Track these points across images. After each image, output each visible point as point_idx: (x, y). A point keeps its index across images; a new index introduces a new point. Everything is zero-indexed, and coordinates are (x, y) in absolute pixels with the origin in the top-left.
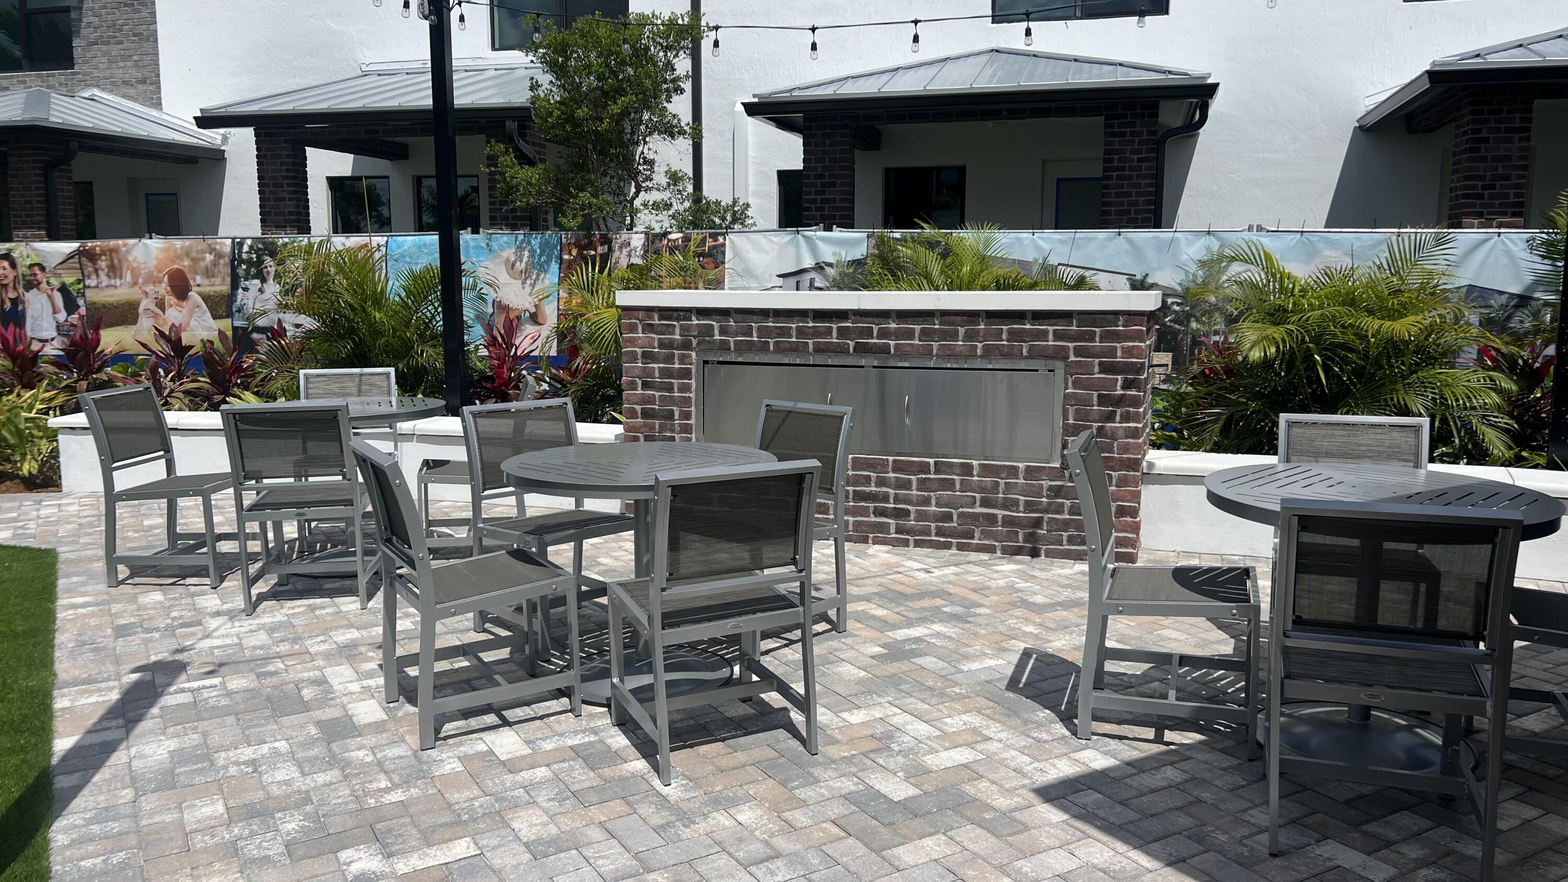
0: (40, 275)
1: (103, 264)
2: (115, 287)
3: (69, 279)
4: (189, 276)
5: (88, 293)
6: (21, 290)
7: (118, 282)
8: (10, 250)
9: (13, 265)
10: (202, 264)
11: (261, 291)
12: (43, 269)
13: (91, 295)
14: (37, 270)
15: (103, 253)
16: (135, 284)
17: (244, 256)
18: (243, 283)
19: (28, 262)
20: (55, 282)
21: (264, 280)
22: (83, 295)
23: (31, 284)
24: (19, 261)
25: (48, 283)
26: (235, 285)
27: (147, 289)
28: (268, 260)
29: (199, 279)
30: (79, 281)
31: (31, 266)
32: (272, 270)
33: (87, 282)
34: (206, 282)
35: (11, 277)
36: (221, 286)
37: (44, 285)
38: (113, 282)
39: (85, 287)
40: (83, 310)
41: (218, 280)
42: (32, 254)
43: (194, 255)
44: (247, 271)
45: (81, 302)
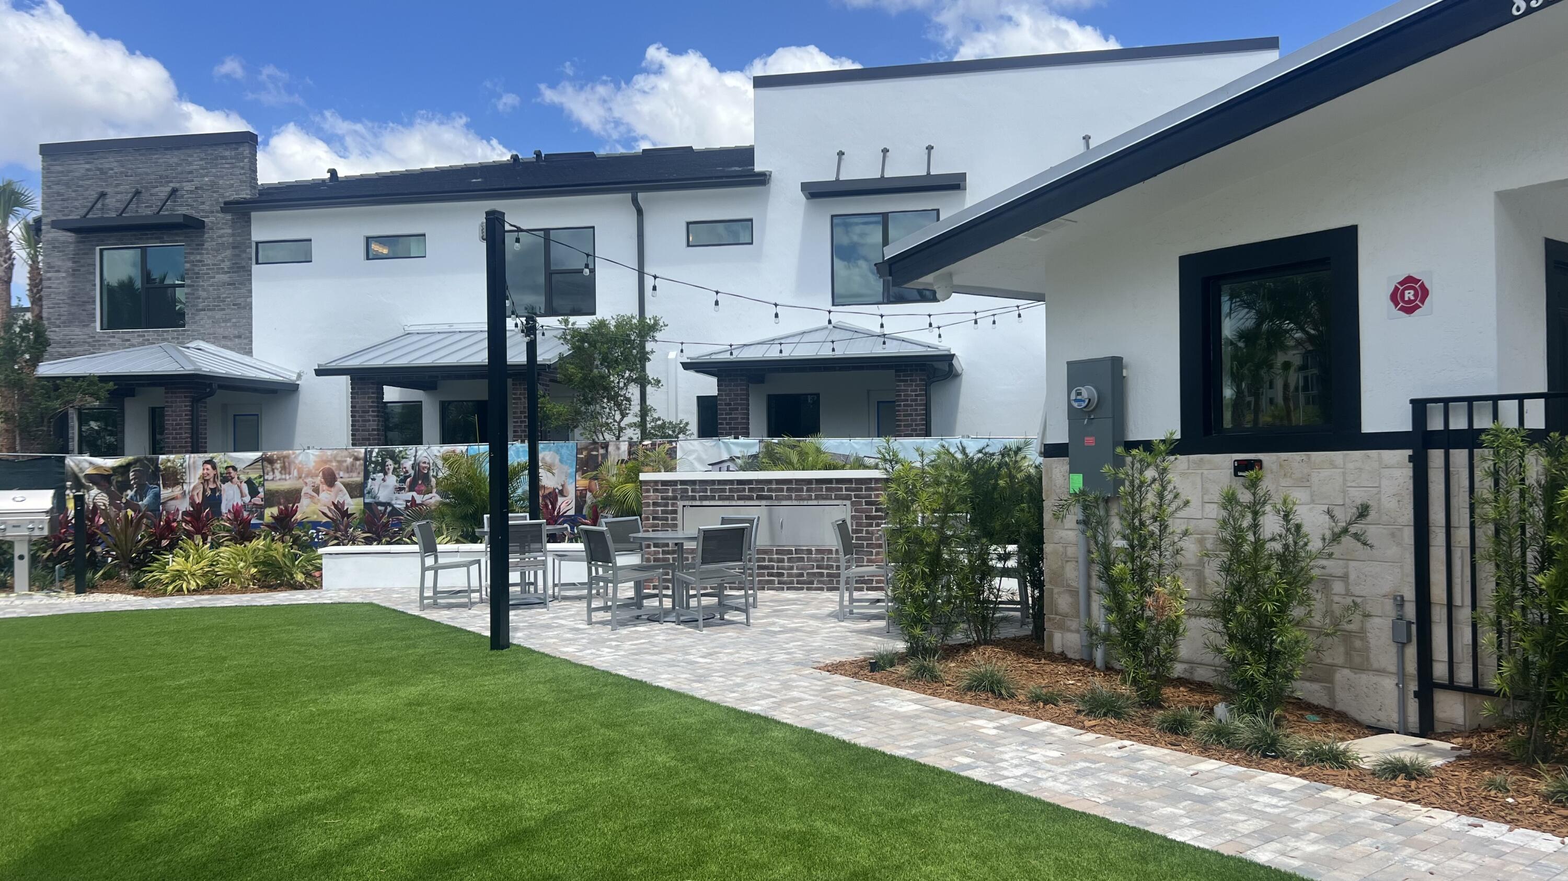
0: (233, 473)
1: (278, 466)
2: (285, 480)
3: (253, 476)
4: (336, 473)
5: (266, 483)
6: (219, 483)
7: (288, 477)
8: (212, 458)
9: (214, 468)
10: (345, 464)
11: (384, 480)
12: (235, 469)
13: (270, 486)
14: (231, 470)
15: (279, 458)
16: (300, 477)
17: (373, 459)
18: (372, 476)
19: (225, 465)
20: (244, 478)
21: (386, 474)
22: (263, 485)
23: (226, 479)
24: (218, 465)
25: (238, 478)
26: (366, 477)
27: (307, 481)
28: (389, 462)
29: (342, 474)
30: (260, 477)
31: (227, 468)
32: (391, 468)
33: (266, 477)
34: (347, 475)
35: (212, 475)
36: (357, 478)
37: (236, 479)
38: (283, 477)
39: (264, 480)
40: (262, 495)
41: (355, 474)
42: (228, 460)
43: (339, 459)
44: (375, 468)
45: (261, 490)
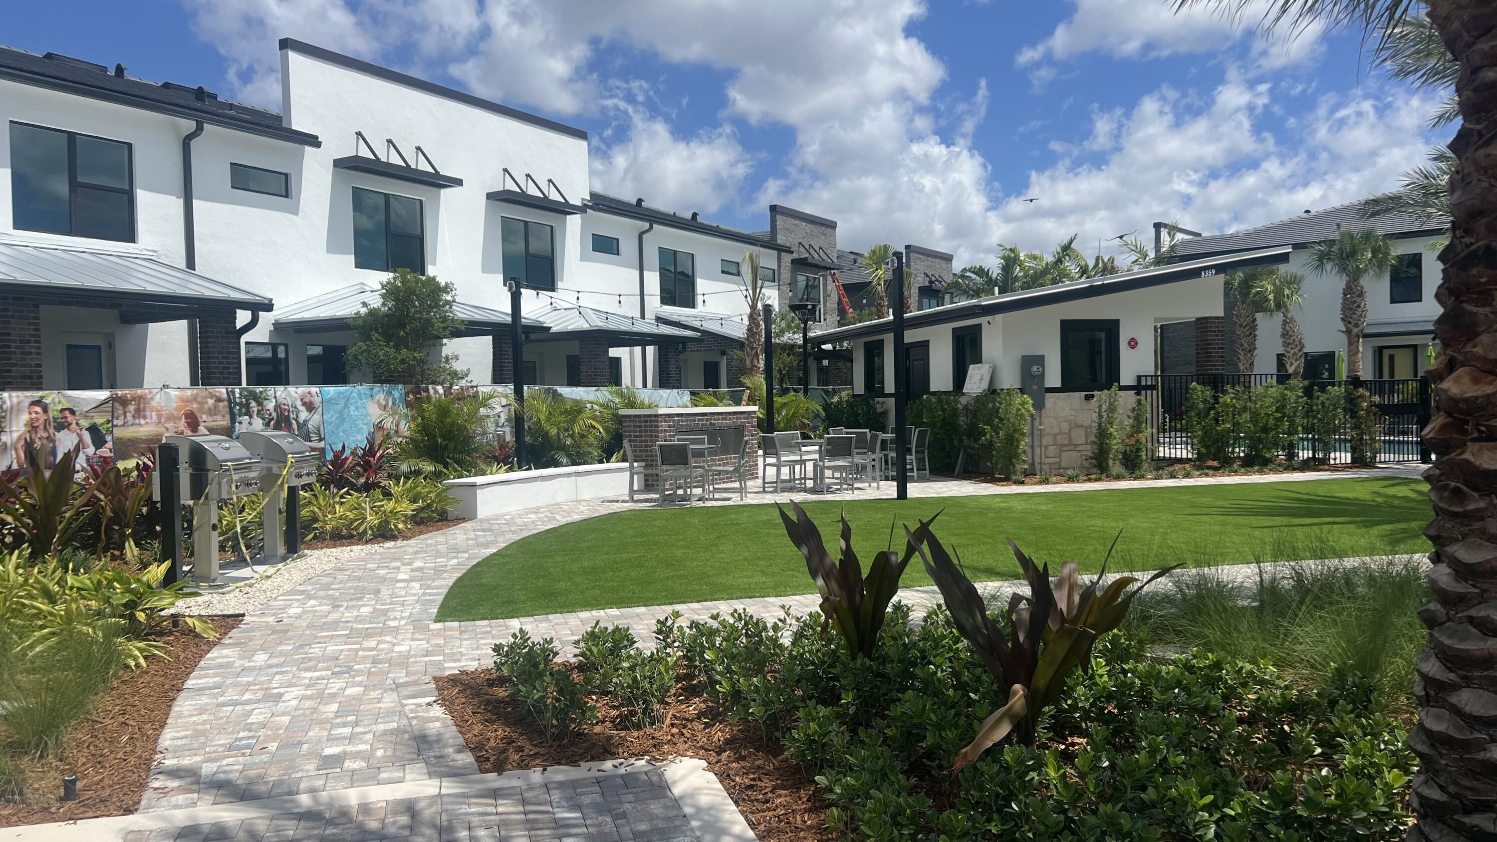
0: (70, 418)
1: (132, 408)
2: (140, 425)
3: (99, 420)
4: (198, 415)
5: (115, 431)
6: (52, 431)
7: (142, 422)
8: (42, 397)
9: (45, 409)
10: (206, 406)
11: (250, 423)
12: (73, 412)
13: (118, 433)
14: (67, 413)
15: (133, 399)
16: (160, 422)
18: (239, 419)
19: (60, 408)
20: (85, 423)
21: (251, 417)
22: (112, 432)
23: (61, 426)
24: (51, 407)
25: (77, 424)
27: (168, 426)
28: (253, 404)
29: (204, 417)
30: (108, 422)
31: (62, 410)
32: (255, 409)
33: (115, 422)
34: (210, 419)
35: (42, 420)
36: (223, 421)
37: (74, 426)
38: (137, 421)
39: (113, 426)
40: (110, 445)
41: (219, 418)
42: (63, 400)
43: (200, 400)
45: (108, 438)
